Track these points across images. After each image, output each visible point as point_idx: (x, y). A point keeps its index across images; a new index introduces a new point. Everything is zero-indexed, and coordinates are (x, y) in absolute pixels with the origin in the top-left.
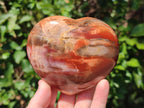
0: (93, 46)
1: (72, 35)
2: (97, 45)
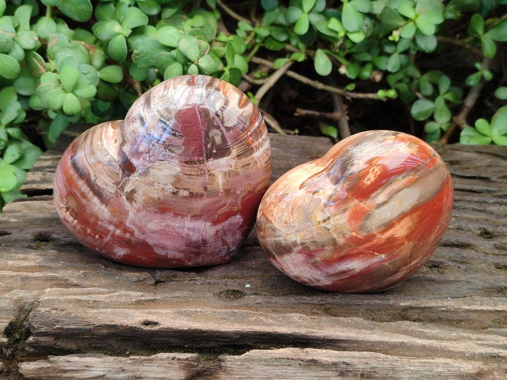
1: (332, 209)
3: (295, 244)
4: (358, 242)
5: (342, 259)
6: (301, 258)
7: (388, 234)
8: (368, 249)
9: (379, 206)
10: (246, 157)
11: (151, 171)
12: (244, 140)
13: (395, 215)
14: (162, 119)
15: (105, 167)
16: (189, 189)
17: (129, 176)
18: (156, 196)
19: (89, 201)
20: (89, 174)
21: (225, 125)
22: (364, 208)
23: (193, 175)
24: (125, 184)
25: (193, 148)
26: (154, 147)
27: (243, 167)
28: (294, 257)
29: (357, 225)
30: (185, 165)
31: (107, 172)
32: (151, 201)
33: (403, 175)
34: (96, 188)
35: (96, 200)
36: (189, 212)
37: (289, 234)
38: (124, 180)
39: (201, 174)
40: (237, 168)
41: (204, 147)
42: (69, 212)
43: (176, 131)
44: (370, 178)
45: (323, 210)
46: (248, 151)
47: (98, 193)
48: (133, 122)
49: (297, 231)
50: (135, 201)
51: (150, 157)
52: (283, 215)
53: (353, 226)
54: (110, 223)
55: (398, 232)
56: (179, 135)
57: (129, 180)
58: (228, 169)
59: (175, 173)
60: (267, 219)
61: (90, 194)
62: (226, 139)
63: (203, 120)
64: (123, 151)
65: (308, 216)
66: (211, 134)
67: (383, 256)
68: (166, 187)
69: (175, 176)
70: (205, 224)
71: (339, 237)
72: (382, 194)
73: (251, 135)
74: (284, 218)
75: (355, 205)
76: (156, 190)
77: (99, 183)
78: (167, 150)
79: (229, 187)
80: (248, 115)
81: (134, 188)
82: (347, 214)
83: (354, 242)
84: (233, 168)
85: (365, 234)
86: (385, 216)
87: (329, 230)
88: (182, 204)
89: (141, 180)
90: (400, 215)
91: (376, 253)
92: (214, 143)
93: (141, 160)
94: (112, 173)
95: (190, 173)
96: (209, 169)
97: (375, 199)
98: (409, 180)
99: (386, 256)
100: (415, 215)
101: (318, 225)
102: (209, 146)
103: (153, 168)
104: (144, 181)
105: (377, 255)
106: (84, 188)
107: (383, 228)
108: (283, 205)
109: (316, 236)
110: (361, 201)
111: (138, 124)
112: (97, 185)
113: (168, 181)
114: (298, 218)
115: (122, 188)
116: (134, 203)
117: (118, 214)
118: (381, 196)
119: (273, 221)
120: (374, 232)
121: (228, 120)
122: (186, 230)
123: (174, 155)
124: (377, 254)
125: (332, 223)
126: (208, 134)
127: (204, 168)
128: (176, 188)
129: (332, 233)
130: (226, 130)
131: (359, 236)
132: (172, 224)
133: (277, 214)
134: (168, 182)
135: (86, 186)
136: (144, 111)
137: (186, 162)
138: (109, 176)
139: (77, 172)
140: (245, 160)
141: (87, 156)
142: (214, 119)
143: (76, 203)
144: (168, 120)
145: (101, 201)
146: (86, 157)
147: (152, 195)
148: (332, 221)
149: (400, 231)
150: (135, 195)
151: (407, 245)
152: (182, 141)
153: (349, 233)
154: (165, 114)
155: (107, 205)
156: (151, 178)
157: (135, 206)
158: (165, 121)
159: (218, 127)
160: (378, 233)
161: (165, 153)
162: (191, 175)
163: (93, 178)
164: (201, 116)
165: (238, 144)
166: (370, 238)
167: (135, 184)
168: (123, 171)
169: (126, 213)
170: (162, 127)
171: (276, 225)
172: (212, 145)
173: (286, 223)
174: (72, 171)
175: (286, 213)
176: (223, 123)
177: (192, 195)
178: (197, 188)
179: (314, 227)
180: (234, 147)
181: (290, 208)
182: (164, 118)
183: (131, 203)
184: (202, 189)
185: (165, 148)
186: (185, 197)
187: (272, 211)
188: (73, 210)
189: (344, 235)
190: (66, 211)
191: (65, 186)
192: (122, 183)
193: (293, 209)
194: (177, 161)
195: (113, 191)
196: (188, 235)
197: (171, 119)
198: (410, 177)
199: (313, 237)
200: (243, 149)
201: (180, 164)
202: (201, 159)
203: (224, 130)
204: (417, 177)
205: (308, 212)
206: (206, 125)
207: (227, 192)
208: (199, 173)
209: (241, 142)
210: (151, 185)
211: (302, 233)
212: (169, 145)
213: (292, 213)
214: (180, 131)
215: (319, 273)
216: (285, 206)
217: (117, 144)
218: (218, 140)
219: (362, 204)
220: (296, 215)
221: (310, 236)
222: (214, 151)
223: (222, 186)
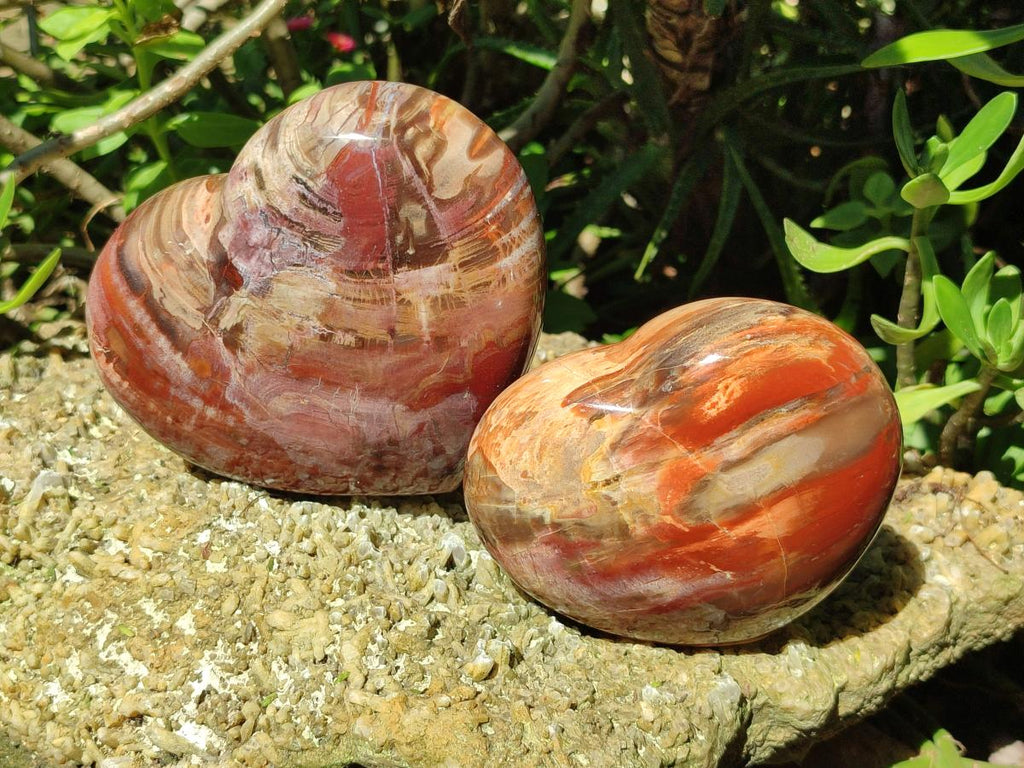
0: (742, 461)
1: (627, 459)
2: (757, 450)
3: (539, 522)
4: (677, 538)
5: (637, 570)
6: (549, 553)
7: (742, 530)
8: (698, 555)
9: (729, 466)
10: (481, 267)
11: (275, 286)
12: (477, 230)
13: (764, 490)
14: (300, 176)
15: (182, 274)
16: (356, 331)
17: (229, 294)
18: (285, 342)
19: (149, 343)
20: (150, 287)
21: (436, 194)
22: (696, 465)
23: (364, 301)
24: (221, 311)
25: (365, 241)
26: (281, 235)
27: (474, 288)
28: (535, 551)
29: (676, 502)
30: (347, 278)
31: (185, 284)
32: (275, 353)
33: (792, 405)
34: (164, 316)
35: (162, 342)
36: (357, 380)
37: (530, 501)
38: (219, 303)
39: (382, 300)
40: (461, 291)
41: (388, 241)
42: (111, 365)
43: (328, 203)
44: (717, 403)
45: (606, 459)
46: (486, 254)
47: (167, 327)
48: (242, 178)
49: (548, 497)
50: (243, 350)
51: (271, 256)
52: (519, 458)
53: (668, 503)
54: (194, 392)
55: (767, 527)
56: (334, 213)
57: (229, 304)
58: (442, 291)
59: (325, 295)
60: (486, 460)
61: (152, 330)
62: (435, 225)
63: (386, 181)
64: (218, 241)
65: (571, 469)
66: (403, 213)
67: (728, 575)
68: (306, 323)
69: (325, 301)
70: (393, 408)
71: (634, 522)
72: (741, 440)
73: (492, 221)
74: (522, 466)
75: (677, 458)
76: (286, 327)
77: (169, 306)
78: (309, 245)
79: (444, 331)
80: (489, 174)
81: (239, 321)
82: (659, 474)
83: (667, 537)
84: (451, 290)
85: (692, 522)
86: (742, 489)
87: (615, 504)
88: (342, 363)
89: (253, 304)
90: (774, 492)
91: (713, 567)
92: (409, 233)
93: (253, 261)
94: (195, 287)
95: (357, 296)
96: (398, 289)
97: (723, 450)
98: (802, 417)
99: (733, 576)
100: (807, 496)
101: (592, 488)
102: (399, 239)
103: (279, 281)
104: (261, 308)
105: (715, 572)
106: (140, 315)
107: (733, 516)
108: (522, 435)
109: (585, 513)
110: (691, 451)
111: (249, 185)
112: (166, 311)
113: (312, 310)
114: (551, 468)
115: (215, 321)
116: (239, 353)
117: (208, 374)
118: (736, 445)
119: (497, 467)
120: (714, 522)
121: (442, 185)
122: (352, 417)
123: (323, 255)
124: (716, 570)
125: (624, 490)
126: (397, 214)
127: (387, 286)
128: (327, 326)
129: (621, 512)
130: (437, 205)
131: (680, 526)
132: (323, 403)
133: (508, 453)
134: (310, 313)
135: (143, 310)
136: (263, 157)
137: (351, 273)
138: (189, 292)
139: (127, 279)
140: (477, 275)
141: (148, 248)
142: (410, 179)
143: (124, 346)
144: (311, 178)
145: (173, 345)
146: (144, 249)
147: (277, 339)
148: (624, 487)
149: (771, 526)
150: (242, 337)
151: (784, 559)
152: (340, 225)
153: (657, 516)
154: (306, 164)
155: (184, 356)
156: (274, 303)
157: (242, 359)
158: (304, 179)
159: (420, 200)
160: (723, 525)
161: (303, 249)
162: (359, 300)
163: (157, 295)
164: (381, 173)
165: (463, 238)
166: (703, 532)
167: (241, 313)
168: (218, 283)
169: (225, 375)
170: (299, 193)
171: (504, 476)
172: (406, 238)
173: (525, 474)
174: (116, 278)
175: (526, 455)
176: (430, 190)
177: (362, 344)
178: (374, 331)
179: (584, 493)
180: (455, 245)
181: (538, 444)
182: (304, 173)
183: (234, 353)
184: (385, 332)
185: (304, 240)
186: (348, 347)
187: (498, 445)
188: (119, 360)
189: (646, 518)
190: (108, 361)
191: (104, 309)
192: (215, 309)
193: (542, 448)
194: (329, 270)
195: (198, 326)
196: (358, 428)
197: (318, 176)
198: (807, 412)
199: (579, 514)
200: (474, 250)
201: (335, 275)
202: (380, 266)
203: (432, 206)
204: (823, 413)
205: (575, 458)
206: (394, 192)
207: (440, 342)
208: (378, 298)
209: (470, 233)
210: (275, 316)
211: (557, 502)
212: (313, 233)
213: (540, 457)
214: (336, 203)
215: (585, 591)
216: (528, 438)
217: (208, 224)
218: (419, 227)
219: (692, 457)
220: (547, 461)
221: (572, 510)
222: (411, 252)
223: (428, 327)
